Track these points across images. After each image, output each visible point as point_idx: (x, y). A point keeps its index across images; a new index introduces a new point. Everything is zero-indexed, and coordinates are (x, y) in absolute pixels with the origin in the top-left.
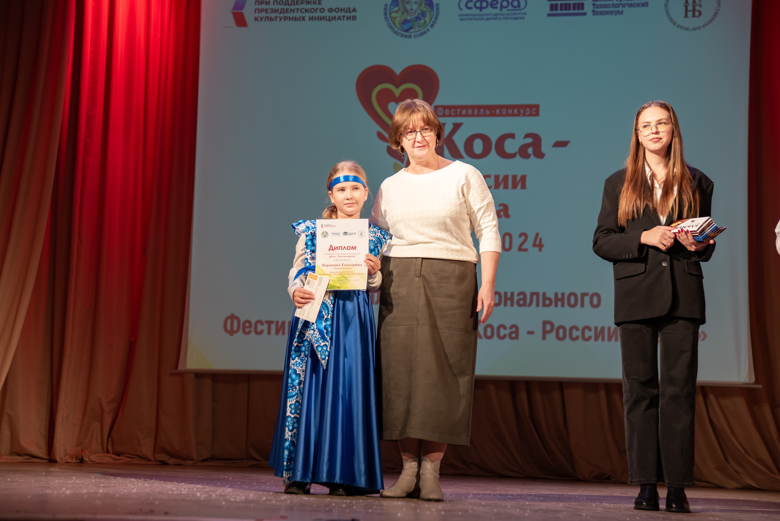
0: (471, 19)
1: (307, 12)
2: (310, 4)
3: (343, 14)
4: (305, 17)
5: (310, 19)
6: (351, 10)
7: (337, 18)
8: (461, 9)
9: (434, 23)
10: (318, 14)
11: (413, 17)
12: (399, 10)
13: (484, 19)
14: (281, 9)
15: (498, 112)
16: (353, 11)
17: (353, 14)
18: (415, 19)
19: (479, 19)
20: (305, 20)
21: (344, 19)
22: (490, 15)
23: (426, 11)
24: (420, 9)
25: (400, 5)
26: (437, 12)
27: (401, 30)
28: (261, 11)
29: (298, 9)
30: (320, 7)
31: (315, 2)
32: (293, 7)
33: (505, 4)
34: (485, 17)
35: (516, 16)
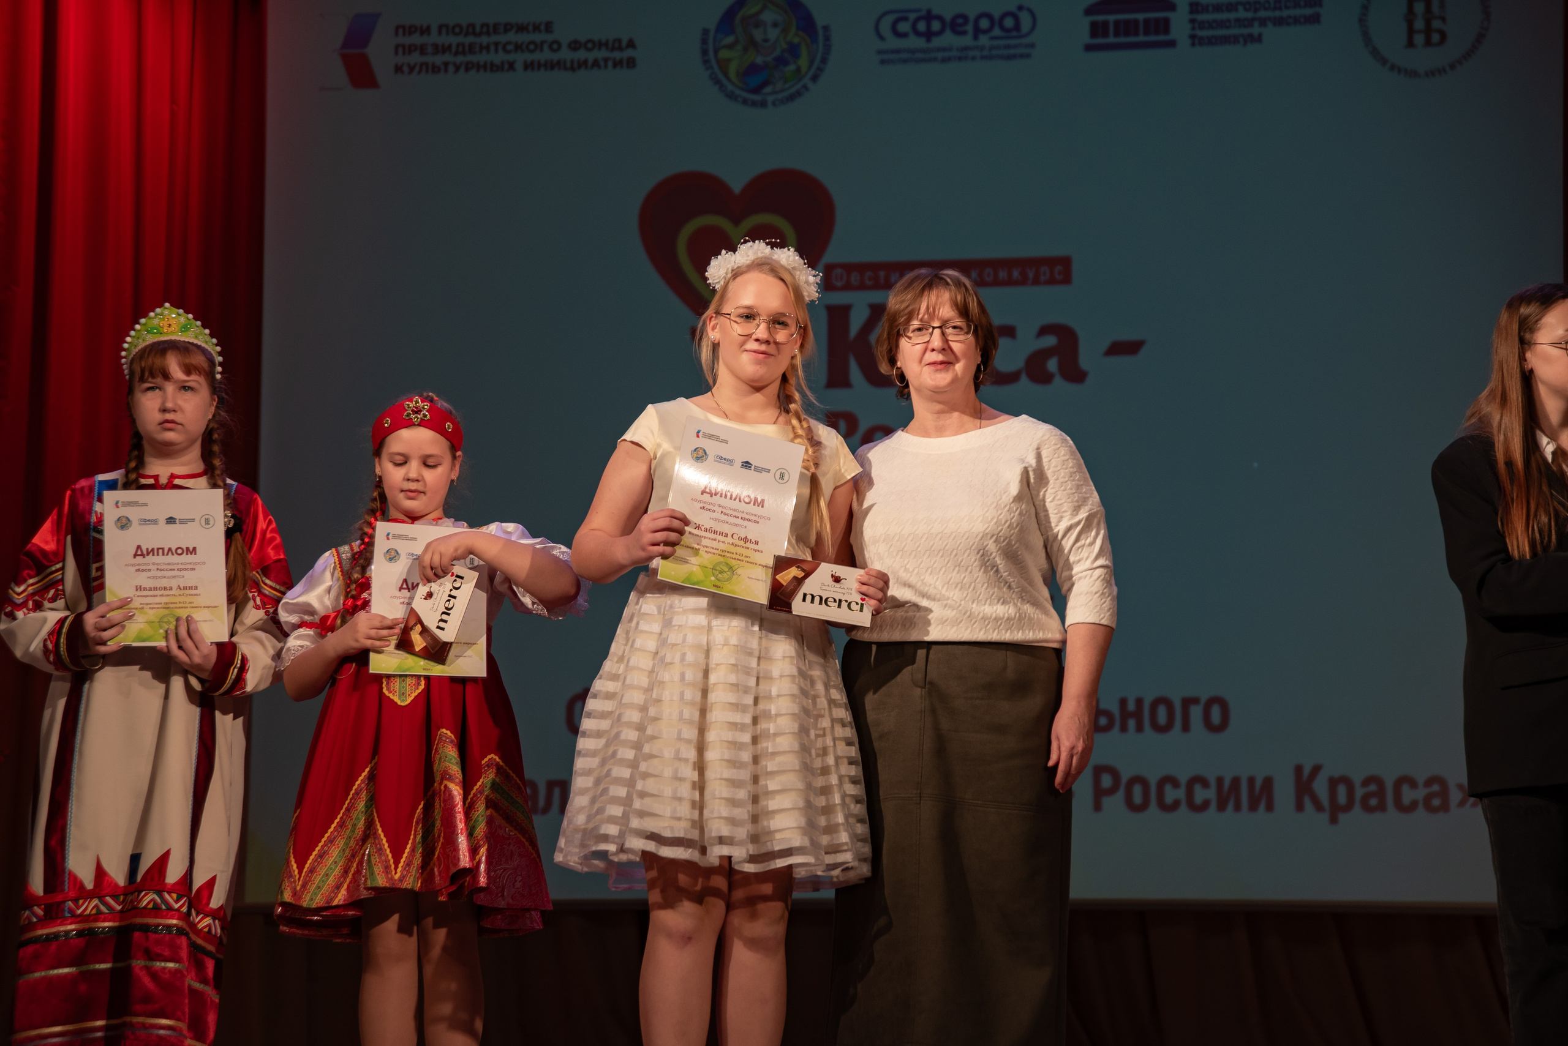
0: (905, 61)
1: (519, 51)
2: (525, 32)
3: (603, 53)
4: (514, 62)
5: (526, 68)
6: (624, 44)
8: (882, 38)
9: (819, 72)
10: (546, 55)
11: (769, 59)
12: (737, 41)
13: (935, 60)
14: (458, 46)
16: (628, 46)
17: (629, 53)
18: (775, 63)
19: (924, 60)
20: (514, 70)
21: (606, 67)
22: (951, 49)
23: (800, 43)
24: (785, 38)
25: (739, 29)
26: (825, 45)
27: (741, 89)
28: (410, 49)
29: (496, 44)
30: (550, 38)
31: (536, 28)
32: (484, 40)
33: (984, 24)
34: (940, 55)
35: (1012, 52)
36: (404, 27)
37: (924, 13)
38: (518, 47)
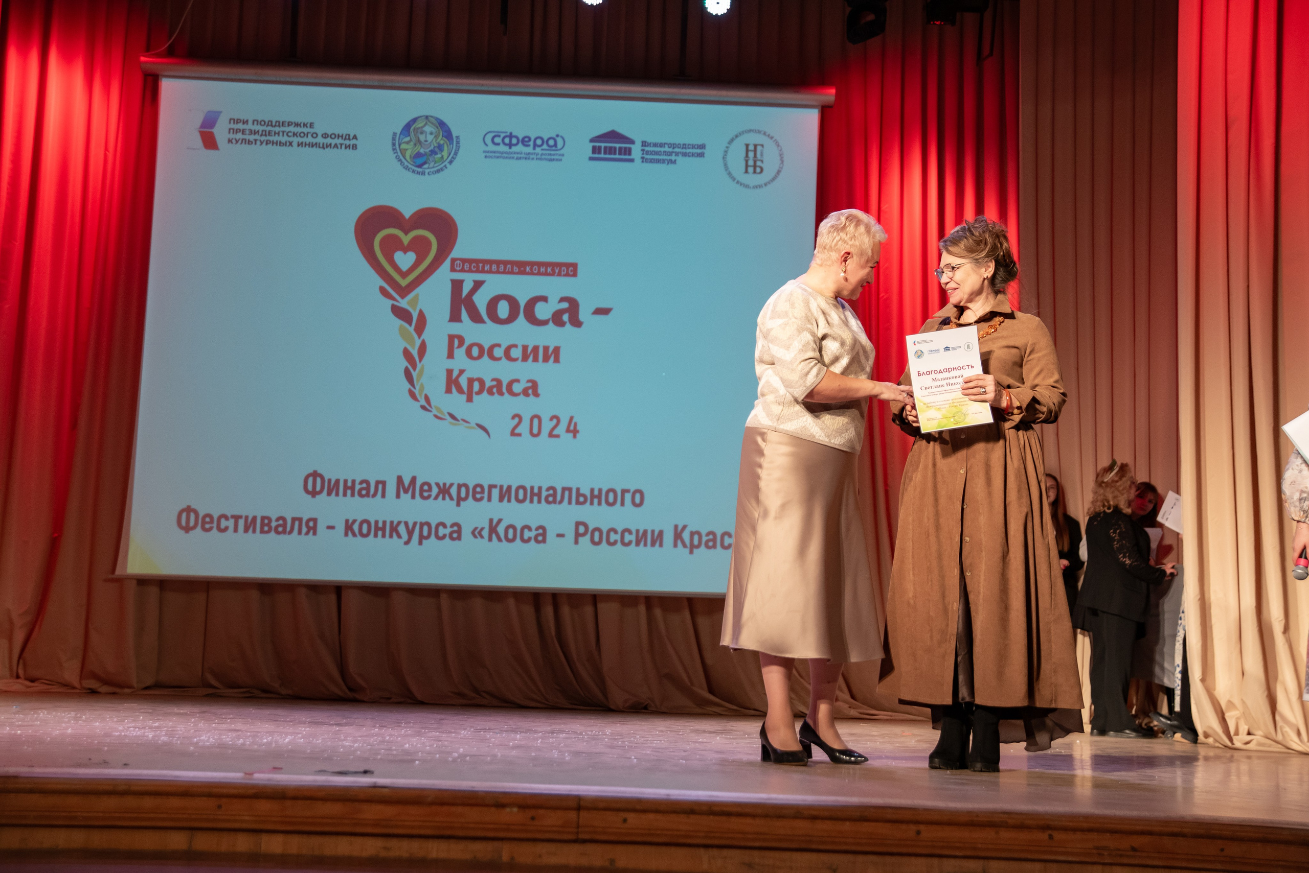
0: (498, 157)
1: (295, 136)
2: (299, 127)
3: (340, 141)
4: (292, 142)
5: (298, 145)
6: (351, 137)
7: (333, 145)
8: (486, 145)
9: (453, 159)
10: (309, 139)
11: (427, 151)
12: (411, 140)
13: (513, 158)
14: (263, 131)
15: (528, 269)
16: (353, 138)
17: (353, 142)
18: (430, 153)
19: (507, 158)
20: (292, 146)
21: (341, 148)
22: (521, 153)
23: (444, 144)
24: (436, 141)
25: (412, 134)
26: (456, 146)
27: (412, 165)
28: (237, 131)
29: (283, 132)
30: (312, 131)
31: (305, 125)
32: (277, 129)
33: (539, 142)
34: (516, 156)
35: (552, 157)
36: (234, 120)
37: (508, 134)
38: (295, 134)
